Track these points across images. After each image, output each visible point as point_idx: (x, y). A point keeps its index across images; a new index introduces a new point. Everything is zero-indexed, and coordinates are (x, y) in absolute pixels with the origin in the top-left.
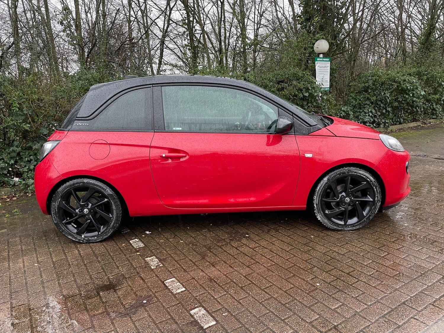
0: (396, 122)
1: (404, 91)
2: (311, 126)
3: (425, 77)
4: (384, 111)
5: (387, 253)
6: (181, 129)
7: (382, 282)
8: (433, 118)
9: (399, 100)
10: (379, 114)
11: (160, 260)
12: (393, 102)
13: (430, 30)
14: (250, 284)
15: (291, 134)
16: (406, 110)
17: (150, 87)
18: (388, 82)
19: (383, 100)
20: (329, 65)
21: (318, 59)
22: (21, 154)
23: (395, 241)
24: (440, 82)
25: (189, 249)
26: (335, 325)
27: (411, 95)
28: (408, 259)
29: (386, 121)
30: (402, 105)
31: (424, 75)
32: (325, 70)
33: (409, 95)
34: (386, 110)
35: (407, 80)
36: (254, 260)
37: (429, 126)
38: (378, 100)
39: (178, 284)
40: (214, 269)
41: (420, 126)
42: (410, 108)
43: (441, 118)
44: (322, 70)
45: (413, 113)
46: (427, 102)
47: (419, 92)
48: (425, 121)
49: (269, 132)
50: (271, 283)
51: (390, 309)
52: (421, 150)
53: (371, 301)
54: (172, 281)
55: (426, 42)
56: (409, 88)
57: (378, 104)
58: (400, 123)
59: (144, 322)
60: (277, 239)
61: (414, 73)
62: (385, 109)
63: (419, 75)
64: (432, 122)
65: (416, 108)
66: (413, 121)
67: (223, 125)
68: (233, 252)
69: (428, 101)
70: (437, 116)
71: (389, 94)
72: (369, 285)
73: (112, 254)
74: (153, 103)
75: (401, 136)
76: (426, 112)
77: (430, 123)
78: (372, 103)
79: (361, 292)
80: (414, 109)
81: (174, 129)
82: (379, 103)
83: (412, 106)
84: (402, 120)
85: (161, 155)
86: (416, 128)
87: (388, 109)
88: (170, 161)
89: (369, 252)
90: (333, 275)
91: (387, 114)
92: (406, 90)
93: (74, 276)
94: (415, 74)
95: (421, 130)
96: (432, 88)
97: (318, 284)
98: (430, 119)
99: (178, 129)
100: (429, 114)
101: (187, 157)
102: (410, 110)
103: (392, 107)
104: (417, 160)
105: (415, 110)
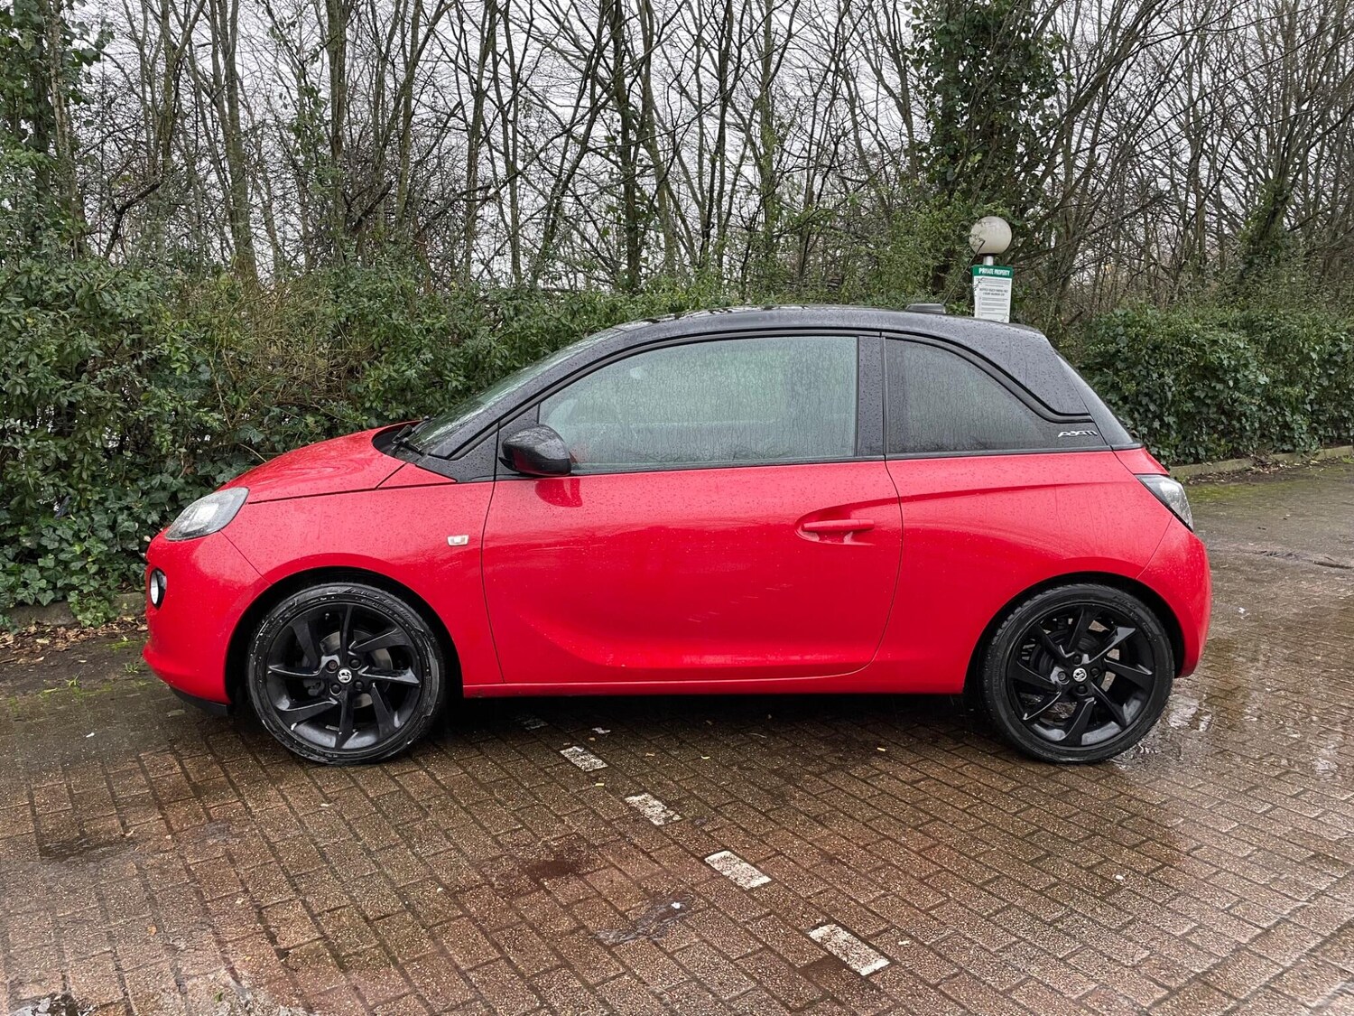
0: (1187, 455)
1: (1211, 372)
3: (1267, 336)
4: (1157, 424)
5: (1270, 806)
7: (1281, 874)
8: (1284, 451)
9: (1196, 394)
10: (1145, 431)
11: (669, 804)
12: (1180, 401)
13: (1274, 204)
14: (939, 872)
16: (1212, 424)
18: (1169, 345)
19: (1157, 394)
20: (1009, 288)
21: (980, 270)
22: (180, 495)
23: (1280, 775)
24: (1305, 351)
25: (733, 777)
26: (1198, 974)
27: (1231, 383)
28: (1328, 822)
29: (1162, 453)
30: (1205, 410)
31: (1263, 329)
32: (997, 300)
33: (1225, 383)
34: (1162, 420)
35: (1221, 342)
36: (927, 813)
37: (1275, 472)
38: (1141, 393)
39: (745, 865)
40: (826, 832)
41: (1251, 470)
42: (1223, 418)
43: (1305, 452)
44: (989, 299)
45: (1230, 433)
46: (1268, 404)
47: (1251, 377)
48: (1263, 458)
50: (995, 870)
51: (1320, 939)
52: (1276, 540)
53: (1267, 919)
54: (725, 858)
55: (1261, 239)
56: (1225, 362)
57: (1141, 405)
58: (1197, 460)
59: (698, 956)
60: (965, 762)
61: (1236, 322)
62: (1157, 417)
63: (1250, 327)
64: (1282, 462)
65: (1239, 421)
66: (1232, 457)
68: (862, 793)
69: (1272, 401)
70: (1295, 446)
71: (1173, 377)
72: (1250, 881)
73: (527, 784)
75: (1207, 496)
76: (1266, 433)
77: (1276, 463)
78: (1125, 399)
79: (1236, 899)
80: (1234, 422)
82: (1145, 400)
83: (1229, 415)
84: (1202, 452)
86: (1241, 475)
87: (1166, 419)
89: (1222, 802)
90: (1149, 857)
91: (1164, 431)
92: (1217, 370)
93: (448, 838)
94: (1238, 324)
95: (1257, 481)
96: (1285, 367)
97: (1119, 877)
98: (1275, 452)
100: (1272, 439)
102: (1223, 423)
103: (1177, 414)
104: (1271, 565)
105: (1238, 425)
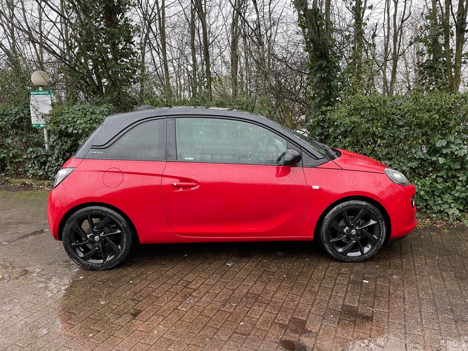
2: (318, 159)
6: (192, 159)
15: (299, 166)
17: (164, 118)
49: (278, 163)
67: (233, 156)
74: (166, 133)
81: (186, 159)
85: (173, 183)
88: (181, 190)
99: (190, 159)
101: (198, 187)
